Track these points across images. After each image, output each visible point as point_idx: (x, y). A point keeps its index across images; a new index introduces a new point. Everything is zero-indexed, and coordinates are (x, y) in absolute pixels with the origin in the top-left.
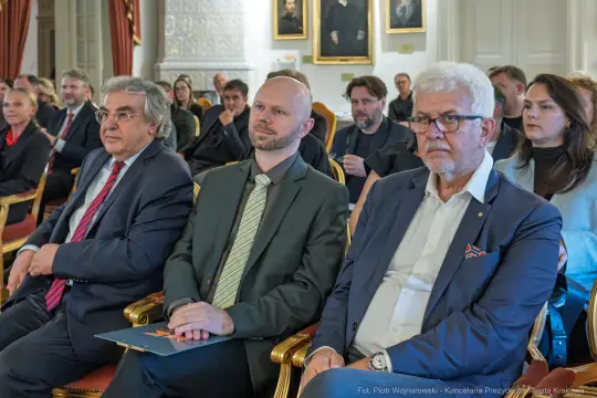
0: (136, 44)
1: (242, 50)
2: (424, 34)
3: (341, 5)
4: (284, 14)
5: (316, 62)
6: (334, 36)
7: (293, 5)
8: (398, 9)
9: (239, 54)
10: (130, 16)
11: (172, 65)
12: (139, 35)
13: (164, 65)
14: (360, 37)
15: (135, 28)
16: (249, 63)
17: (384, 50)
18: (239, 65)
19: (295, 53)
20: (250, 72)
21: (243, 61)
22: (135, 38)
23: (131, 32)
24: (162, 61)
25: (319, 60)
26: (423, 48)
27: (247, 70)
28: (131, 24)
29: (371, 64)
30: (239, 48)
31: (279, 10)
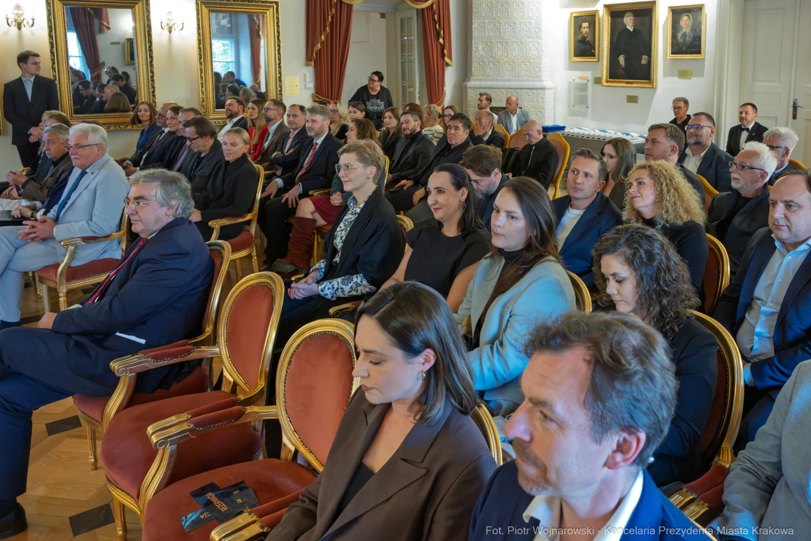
0: (448, 65)
1: (540, 70)
2: (704, 59)
3: (629, 30)
4: (579, 37)
5: (604, 84)
6: (622, 59)
7: (587, 30)
8: (679, 35)
9: (537, 76)
10: (441, 40)
11: (477, 84)
12: (450, 58)
13: (470, 84)
14: (644, 61)
15: (446, 52)
16: (547, 83)
17: (665, 75)
18: (537, 84)
19: (589, 75)
20: (547, 91)
21: (542, 81)
22: (447, 59)
23: (443, 56)
24: (469, 81)
25: (607, 82)
26: (701, 74)
27: (544, 89)
28: (443, 47)
29: (653, 88)
30: (537, 69)
31: (575, 34)
